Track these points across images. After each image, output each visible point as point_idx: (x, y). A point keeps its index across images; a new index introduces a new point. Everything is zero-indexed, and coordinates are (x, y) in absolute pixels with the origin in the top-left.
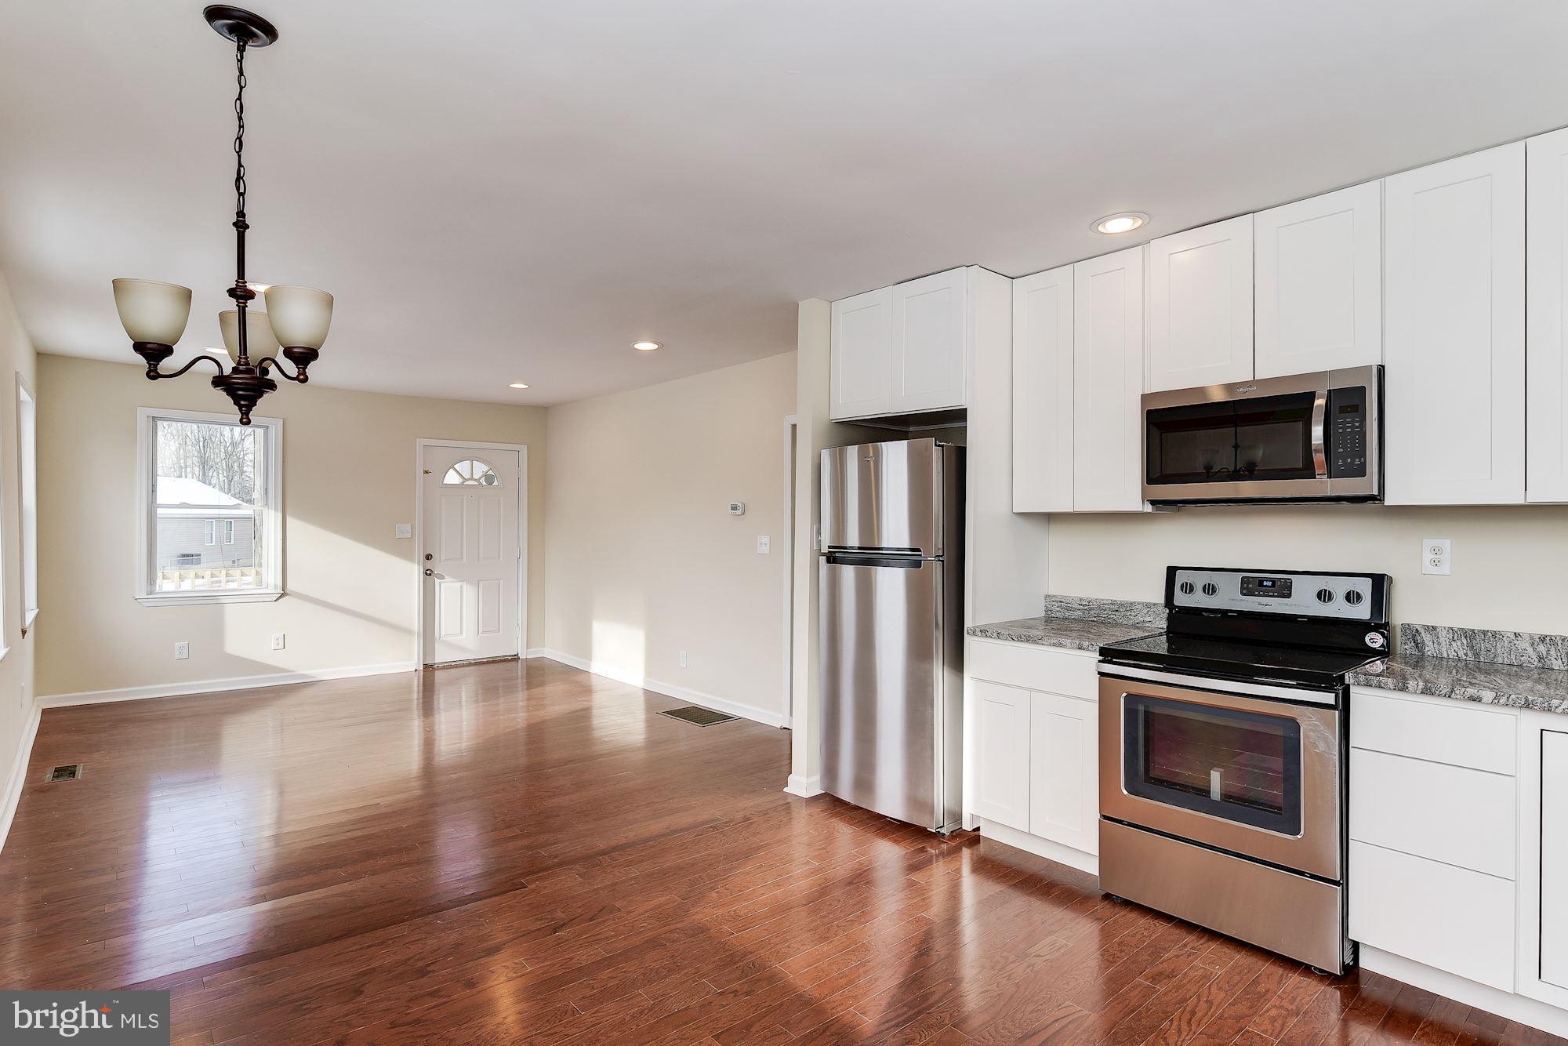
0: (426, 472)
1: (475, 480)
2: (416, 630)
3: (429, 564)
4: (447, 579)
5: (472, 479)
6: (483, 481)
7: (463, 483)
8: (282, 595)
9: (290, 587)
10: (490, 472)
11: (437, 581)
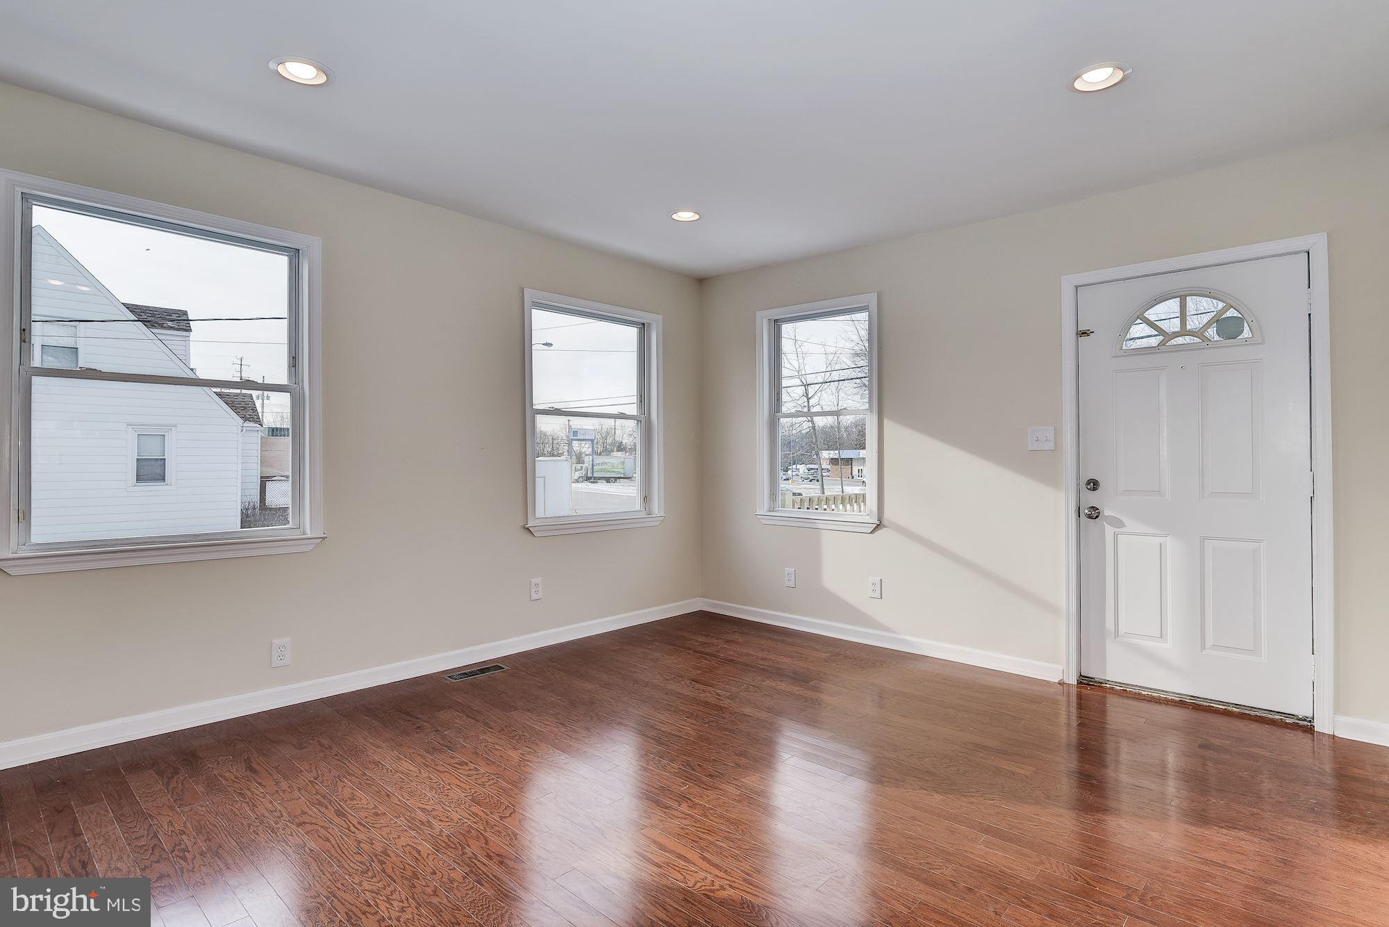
0: (1084, 333)
1: (1191, 333)
2: (1063, 606)
3: (1091, 499)
4: (1131, 525)
5: (1183, 332)
6: (1212, 332)
7: (1162, 344)
8: (879, 526)
9: (888, 515)
10: (1231, 313)
11: (1109, 531)
